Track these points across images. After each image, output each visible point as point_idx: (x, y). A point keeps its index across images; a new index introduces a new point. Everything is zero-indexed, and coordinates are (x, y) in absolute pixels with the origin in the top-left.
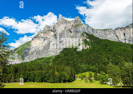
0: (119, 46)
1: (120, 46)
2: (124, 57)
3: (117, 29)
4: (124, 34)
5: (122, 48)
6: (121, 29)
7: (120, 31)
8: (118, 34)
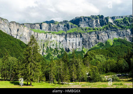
0: (9, 40)
1: (11, 40)
2: (10, 51)
3: (13, 22)
4: (18, 29)
5: (12, 42)
6: (17, 24)
7: (15, 25)
8: (12, 28)
